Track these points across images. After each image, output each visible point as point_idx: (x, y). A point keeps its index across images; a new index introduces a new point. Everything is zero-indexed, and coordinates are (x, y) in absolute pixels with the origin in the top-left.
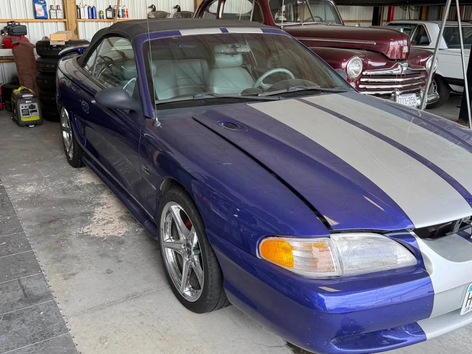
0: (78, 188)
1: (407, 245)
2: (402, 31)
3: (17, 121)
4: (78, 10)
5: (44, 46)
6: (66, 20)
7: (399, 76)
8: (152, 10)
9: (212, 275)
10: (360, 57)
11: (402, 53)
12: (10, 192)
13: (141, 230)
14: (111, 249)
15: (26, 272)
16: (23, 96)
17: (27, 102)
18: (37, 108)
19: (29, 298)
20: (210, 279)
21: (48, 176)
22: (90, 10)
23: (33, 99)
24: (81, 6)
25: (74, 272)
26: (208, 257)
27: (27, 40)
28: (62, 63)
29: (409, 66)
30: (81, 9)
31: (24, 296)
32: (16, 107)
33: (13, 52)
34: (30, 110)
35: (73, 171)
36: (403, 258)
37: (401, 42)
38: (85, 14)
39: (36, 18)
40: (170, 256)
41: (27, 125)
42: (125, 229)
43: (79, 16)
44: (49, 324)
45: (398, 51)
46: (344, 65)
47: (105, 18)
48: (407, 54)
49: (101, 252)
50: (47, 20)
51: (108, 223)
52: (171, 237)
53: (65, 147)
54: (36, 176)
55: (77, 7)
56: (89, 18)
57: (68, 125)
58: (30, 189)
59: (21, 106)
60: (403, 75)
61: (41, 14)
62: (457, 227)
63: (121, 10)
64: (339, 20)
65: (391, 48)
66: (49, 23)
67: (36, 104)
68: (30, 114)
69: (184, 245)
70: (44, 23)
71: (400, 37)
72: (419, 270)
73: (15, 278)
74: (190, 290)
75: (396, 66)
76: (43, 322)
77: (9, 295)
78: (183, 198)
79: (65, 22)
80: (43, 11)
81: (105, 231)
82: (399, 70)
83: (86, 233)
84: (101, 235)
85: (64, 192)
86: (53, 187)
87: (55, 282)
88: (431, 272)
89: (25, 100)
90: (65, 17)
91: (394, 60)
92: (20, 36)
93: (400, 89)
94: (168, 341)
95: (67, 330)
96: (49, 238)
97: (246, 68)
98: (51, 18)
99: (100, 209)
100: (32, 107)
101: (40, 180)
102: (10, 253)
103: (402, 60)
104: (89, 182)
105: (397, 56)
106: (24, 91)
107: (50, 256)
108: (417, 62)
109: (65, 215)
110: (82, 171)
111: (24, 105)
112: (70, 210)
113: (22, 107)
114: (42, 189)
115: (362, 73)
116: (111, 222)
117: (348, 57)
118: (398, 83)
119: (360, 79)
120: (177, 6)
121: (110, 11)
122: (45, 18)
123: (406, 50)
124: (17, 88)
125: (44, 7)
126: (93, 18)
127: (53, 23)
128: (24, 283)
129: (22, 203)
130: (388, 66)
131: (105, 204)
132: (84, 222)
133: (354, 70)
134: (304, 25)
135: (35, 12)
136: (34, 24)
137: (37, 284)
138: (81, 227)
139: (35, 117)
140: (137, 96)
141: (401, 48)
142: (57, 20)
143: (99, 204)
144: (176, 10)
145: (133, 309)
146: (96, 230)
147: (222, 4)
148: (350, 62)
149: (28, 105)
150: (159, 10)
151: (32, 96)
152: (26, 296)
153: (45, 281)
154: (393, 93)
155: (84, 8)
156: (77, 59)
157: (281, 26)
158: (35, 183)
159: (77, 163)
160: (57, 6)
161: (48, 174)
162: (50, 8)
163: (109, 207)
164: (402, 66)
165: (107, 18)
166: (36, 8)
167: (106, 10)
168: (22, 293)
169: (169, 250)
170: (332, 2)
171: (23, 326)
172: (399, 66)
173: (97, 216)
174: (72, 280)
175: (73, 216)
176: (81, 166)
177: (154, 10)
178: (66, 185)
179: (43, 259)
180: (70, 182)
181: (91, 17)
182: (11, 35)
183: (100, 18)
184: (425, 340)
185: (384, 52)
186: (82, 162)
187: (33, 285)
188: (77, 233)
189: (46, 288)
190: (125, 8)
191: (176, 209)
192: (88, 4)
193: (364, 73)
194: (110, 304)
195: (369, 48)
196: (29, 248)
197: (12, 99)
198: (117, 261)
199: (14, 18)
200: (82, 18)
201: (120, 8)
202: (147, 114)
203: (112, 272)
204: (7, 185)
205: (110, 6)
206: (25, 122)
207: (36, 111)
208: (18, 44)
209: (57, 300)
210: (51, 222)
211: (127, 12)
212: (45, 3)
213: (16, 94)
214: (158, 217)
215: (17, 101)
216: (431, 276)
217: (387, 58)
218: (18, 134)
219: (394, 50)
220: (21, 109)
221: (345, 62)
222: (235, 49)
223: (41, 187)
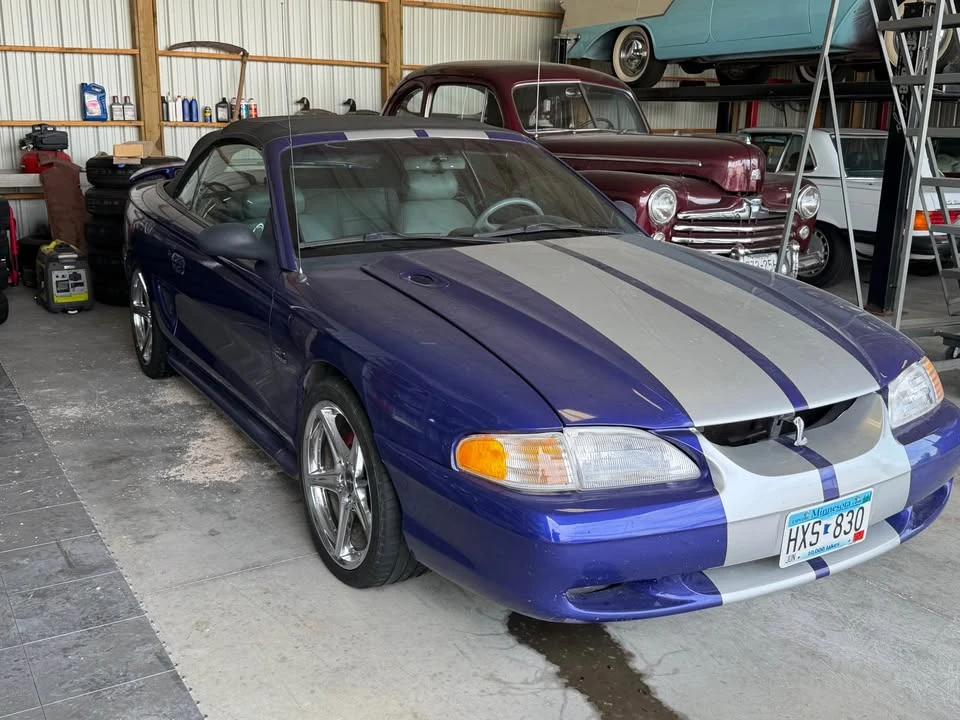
0: (159, 410)
1: (687, 450)
2: (749, 143)
3: (46, 305)
4: (164, 105)
5: (101, 166)
6: (141, 123)
7: (746, 222)
8: (303, 106)
9: (384, 512)
10: (672, 188)
11: (749, 181)
12: (37, 416)
13: (271, 473)
14: (218, 500)
15: (67, 533)
16: (60, 257)
17: (66, 267)
18: (84, 279)
19: (73, 567)
20: (381, 519)
21: (105, 391)
22: (186, 105)
23: (76, 263)
24: (170, 98)
25: (153, 533)
26: (378, 483)
27: (68, 159)
28: (135, 193)
29: (763, 204)
30: (170, 104)
31: (66, 564)
32: (45, 276)
33: (42, 180)
34: (71, 282)
35: (150, 384)
36: (678, 467)
37: (747, 162)
38: (176, 112)
39: (85, 118)
40: (318, 496)
41: (64, 309)
42: (242, 472)
43: (164, 116)
44: (111, 603)
45: (742, 179)
46: (643, 201)
47: (214, 120)
48: (760, 183)
49: (200, 506)
50: (105, 123)
51: (211, 463)
52: (321, 468)
53: (136, 342)
54: (82, 392)
55: (163, 100)
56: (184, 120)
57: (145, 303)
58: (72, 412)
59: (55, 273)
60: (753, 221)
61: (95, 110)
62: (776, 430)
63: (244, 107)
64: (643, 126)
65: (730, 174)
66: (109, 129)
67: (82, 272)
68: (71, 290)
69: (342, 478)
70: (100, 129)
71: (742, 152)
73: (50, 541)
74: (351, 554)
75: (740, 205)
76: (100, 601)
77: (42, 564)
78: (339, 391)
79: (139, 127)
80: (99, 106)
81: (207, 475)
82: (744, 211)
83: (174, 477)
84: (201, 479)
85: (134, 416)
86: (113, 409)
87: (118, 546)
88: (722, 488)
89: (61, 264)
90: (139, 119)
91: (735, 193)
92: (55, 150)
93: (746, 246)
94: (310, 628)
95: (140, 612)
96: (108, 485)
98: (112, 119)
99: (199, 442)
100: (75, 276)
101: (90, 398)
102: (40, 505)
103: (750, 194)
104: (180, 401)
105: (740, 186)
106: (60, 249)
107: (111, 510)
108: (781, 198)
109: (135, 452)
110: (165, 384)
111: (60, 273)
112: (145, 443)
113: (56, 276)
114: (94, 412)
115: (676, 215)
116: (218, 462)
117: (650, 187)
118: (744, 235)
119: (673, 226)
120: (349, 100)
121: (223, 107)
122: (101, 119)
123: (756, 174)
124: (49, 244)
125: (102, 99)
126: (191, 120)
127: (117, 129)
128: (67, 548)
129: (58, 433)
130: (724, 204)
131: (208, 434)
132: (171, 462)
133: (661, 210)
134: (577, 133)
135: (84, 108)
136: (82, 129)
137: (90, 549)
138: (164, 469)
139: (80, 295)
140: (269, 236)
141: (747, 173)
142: (124, 123)
143: (196, 435)
144: (348, 108)
145: (253, 585)
146: (189, 473)
147: (430, 97)
148: (653, 196)
149: (67, 274)
150: (315, 107)
151: (76, 256)
152: (70, 564)
153: (104, 544)
154: (733, 251)
155: (175, 101)
156: (165, 185)
157: (534, 135)
158: (82, 403)
159: (159, 369)
160: (126, 98)
161: (105, 388)
162: (112, 102)
163: (215, 440)
164: (749, 205)
165: (218, 121)
166: (87, 101)
167: (217, 106)
168: (64, 562)
169: (318, 490)
170: (630, 94)
171: (68, 605)
172: (745, 204)
173: (192, 453)
174: (150, 544)
175: (151, 452)
176: (165, 376)
177: (307, 106)
178: (137, 406)
179: (98, 516)
180: (146, 402)
181: (187, 119)
182: (39, 149)
183: (205, 121)
184: (720, 604)
185: (717, 181)
186: (167, 366)
187: (79, 549)
188: (157, 478)
189: (104, 555)
190: (252, 103)
191: (329, 414)
192: (183, 95)
193: (680, 216)
194: (214, 578)
195: (690, 173)
196: (74, 496)
197: (38, 262)
198: (226, 518)
199: (45, 118)
200: (171, 119)
201: (243, 104)
202: (285, 266)
203: (219, 533)
204: (32, 405)
205: (224, 99)
206: (62, 304)
207: (82, 284)
208: (51, 165)
209: (123, 572)
210: (112, 460)
211: (256, 110)
212: (103, 91)
213: (47, 253)
214: (298, 433)
215: (47, 268)
216: (723, 496)
217: (721, 189)
218: (47, 325)
219: (734, 176)
220: (54, 280)
221: (645, 195)
222: (439, 164)
223: (93, 409)
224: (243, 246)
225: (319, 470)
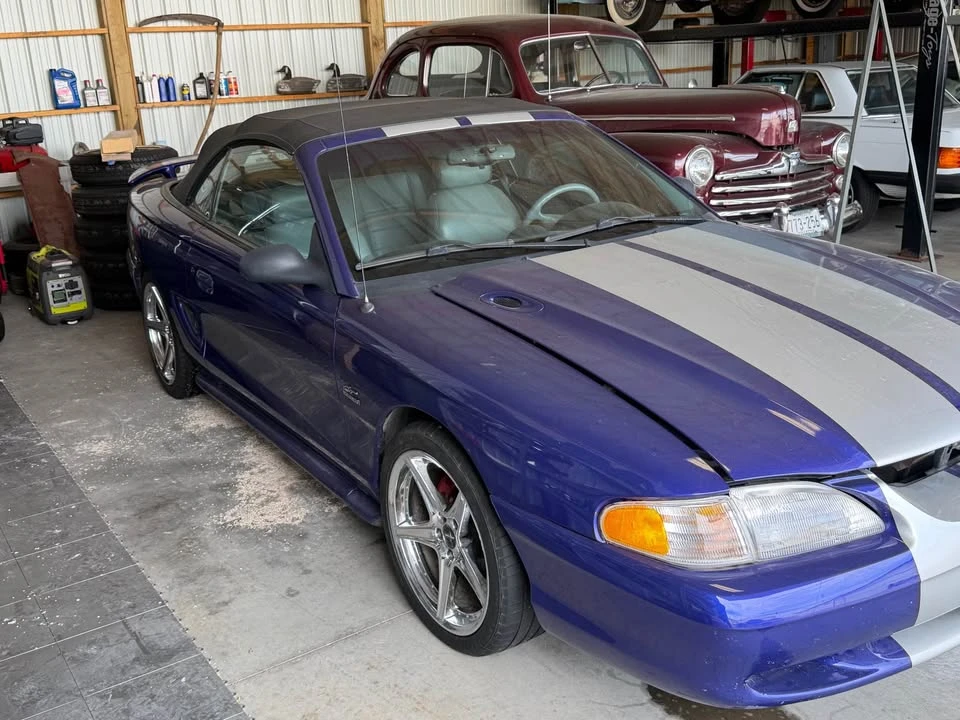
0: (193, 438)
1: (863, 498)
2: (784, 93)
3: (43, 316)
4: (139, 85)
5: (87, 164)
6: (117, 108)
7: (784, 178)
8: (284, 75)
9: (506, 581)
10: (708, 147)
11: (786, 133)
12: (63, 456)
13: (335, 509)
14: (286, 549)
15: (133, 607)
16: (53, 265)
17: (60, 276)
18: (81, 286)
19: (150, 655)
20: (502, 588)
21: (130, 419)
22: (163, 84)
23: (72, 270)
24: (144, 78)
25: (226, 598)
26: (496, 548)
27: (44, 153)
28: (135, 196)
29: (801, 157)
30: (145, 84)
31: (141, 652)
32: (39, 286)
33: (20, 179)
34: (67, 291)
35: (176, 406)
37: (783, 112)
38: (152, 93)
39: (57, 107)
40: (410, 554)
41: (63, 320)
42: (304, 511)
43: (141, 98)
44: (202, 699)
45: (779, 129)
46: (678, 164)
47: (193, 97)
48: (797, 135)
49: (269, 558)
50: (78, 111)
51: (267, 501)
52: (410, 518)
53: (154, 362)
54: (105, 422)
55: (138, 81)
56: (161, 101)
57: (161, 317)
58: (100, 448)
59: (49, 284)
60: (792, 175)
61: (67, 98)
62: (944, 460)
63: (223, 81)
64: (656, 75)
65: (764, 126)
66: (83, 116)
67: (78, 279)
68: (68, 299)
69: (439, 530)
70: (74, 117)
71: (777, 103)
72: (890, 540)
73: (115, 619)
74: (457, 615)
75: (778, 159)
76: (190, 697)
77: (112, 652)
78: (435, 442)
79: (115, 112)
80: (70, 93)
81: (266, 517)
82: (783, 165)
83: (231, 522)
84: (261, 524)
85: (169, 447)
86: (145, 440)
87: (193, 620)
88: (911, 543)
89: (56, 272)
90: (114, 102)
91: (771, 148)
92: (29, 145)
93: (788, 202)
94: (430, 712)
95: (238, 708)
96: (162, 539)
97: (500, 185)
98: (86, 106)
99: (247, 475)
100: (72, 285)
101: (115, 427)
102: (92, 573)
103: (786, 147)
104: (214, 425)
105: (778, 140)
106: (53, 255)
107: (172, 572)
108: (816, 146)
109: (182, 493)
110: (193, 404)
111: (55, 283)
112: (188, 481)
113: (51, 286)
114: (124, 446)
115: (714, 177)
116: (274, 499)
117: (686, 148)
118: (783, 191)
119: (711, 188)
120: (333, 65)
121: (202, 83)
122: (75, 106)
123: (793, 126)
124: (38, 250)
125: (73, 85)
126: (169, 100)
127: (92, 116)
128: (136, 627)
129: (91, 476)
130: (761, 161)
131: (255, 465)
132: (222, 504)
133: (699, 173)
134: (592, 90)
135: (55, 96)
136: (54, 119)
137: (162, 627)
138: (218, 513)
139: (79, 304)
140: (319, 255)
141: (784, 124)
142: (99, 108)
143: (242, 467)
144: (331, 73)
145: (353, 658)
146: (250, 518)
147: (427, 60)
148: (691, 157)
149: (62, 282)
150: (297, 75)
151: (70, 263)
152: (143, 649)
153: (175, 619)
154: (775, 211)
155: (151, 81)
156: (172, 187)
157: (547, 96)
158: (108, 435)
159: (186, 387)
160: (98, 81)
161: (129, 414)
162: (83, 87)
163: (263, 471)
164: (788, 159)
165: (197, 98)
166: (57, 88)
167: (195, 82)
168: (137, 646)
169: (408, 542)
170: (639, 42)
171: (154, 706)
172: (783, 159)
173: (243, 490)
174: (225, 614)
175: (198, 493)
176: (191, 395)
177: (288, 76)
178: (170, 435)
179: (160, 579)
180: (177, 428)
181: (164, 99)
182: (12, 145)
183: (184, 99)
184: (910, 666)
185: (751, 135)
186: (195, 386)
187: (152, 630)
188: (213, 525)
189: (180, 635)
190: (231, 76)
191: (419, 464)
192: (158, 74)
193: (718, 177)
194: (308, 653)
195: (723, 129)
196: (129, 560)
197: (30, 272)
198: (301, 571)
199: (15, 110)
200: (148, 100)
201: (222, 77)
202: (342, 290)
203: (298, 593)
204: (53, 442)
205: (201, 74)
206: (60, 315)
207: (79, 292)
208: (28, 161)
209: (205, 653)
210: (157, 507)
211: (235, 83)
212: (73, 76)
213: (38, 261)
214: (381, 481)
215: (41, 276)
216: (914, 550)
217: (758, 144)
218: (47, 341)
219: (770, 128)
220: (50, 290)
221: (680, 158)
222: (486, 155)
223: (122, 442)
224: (292, 271)
225: (407, 520)
